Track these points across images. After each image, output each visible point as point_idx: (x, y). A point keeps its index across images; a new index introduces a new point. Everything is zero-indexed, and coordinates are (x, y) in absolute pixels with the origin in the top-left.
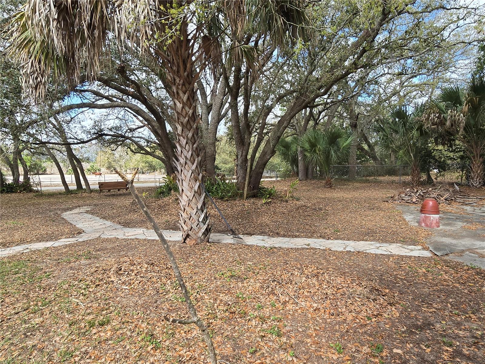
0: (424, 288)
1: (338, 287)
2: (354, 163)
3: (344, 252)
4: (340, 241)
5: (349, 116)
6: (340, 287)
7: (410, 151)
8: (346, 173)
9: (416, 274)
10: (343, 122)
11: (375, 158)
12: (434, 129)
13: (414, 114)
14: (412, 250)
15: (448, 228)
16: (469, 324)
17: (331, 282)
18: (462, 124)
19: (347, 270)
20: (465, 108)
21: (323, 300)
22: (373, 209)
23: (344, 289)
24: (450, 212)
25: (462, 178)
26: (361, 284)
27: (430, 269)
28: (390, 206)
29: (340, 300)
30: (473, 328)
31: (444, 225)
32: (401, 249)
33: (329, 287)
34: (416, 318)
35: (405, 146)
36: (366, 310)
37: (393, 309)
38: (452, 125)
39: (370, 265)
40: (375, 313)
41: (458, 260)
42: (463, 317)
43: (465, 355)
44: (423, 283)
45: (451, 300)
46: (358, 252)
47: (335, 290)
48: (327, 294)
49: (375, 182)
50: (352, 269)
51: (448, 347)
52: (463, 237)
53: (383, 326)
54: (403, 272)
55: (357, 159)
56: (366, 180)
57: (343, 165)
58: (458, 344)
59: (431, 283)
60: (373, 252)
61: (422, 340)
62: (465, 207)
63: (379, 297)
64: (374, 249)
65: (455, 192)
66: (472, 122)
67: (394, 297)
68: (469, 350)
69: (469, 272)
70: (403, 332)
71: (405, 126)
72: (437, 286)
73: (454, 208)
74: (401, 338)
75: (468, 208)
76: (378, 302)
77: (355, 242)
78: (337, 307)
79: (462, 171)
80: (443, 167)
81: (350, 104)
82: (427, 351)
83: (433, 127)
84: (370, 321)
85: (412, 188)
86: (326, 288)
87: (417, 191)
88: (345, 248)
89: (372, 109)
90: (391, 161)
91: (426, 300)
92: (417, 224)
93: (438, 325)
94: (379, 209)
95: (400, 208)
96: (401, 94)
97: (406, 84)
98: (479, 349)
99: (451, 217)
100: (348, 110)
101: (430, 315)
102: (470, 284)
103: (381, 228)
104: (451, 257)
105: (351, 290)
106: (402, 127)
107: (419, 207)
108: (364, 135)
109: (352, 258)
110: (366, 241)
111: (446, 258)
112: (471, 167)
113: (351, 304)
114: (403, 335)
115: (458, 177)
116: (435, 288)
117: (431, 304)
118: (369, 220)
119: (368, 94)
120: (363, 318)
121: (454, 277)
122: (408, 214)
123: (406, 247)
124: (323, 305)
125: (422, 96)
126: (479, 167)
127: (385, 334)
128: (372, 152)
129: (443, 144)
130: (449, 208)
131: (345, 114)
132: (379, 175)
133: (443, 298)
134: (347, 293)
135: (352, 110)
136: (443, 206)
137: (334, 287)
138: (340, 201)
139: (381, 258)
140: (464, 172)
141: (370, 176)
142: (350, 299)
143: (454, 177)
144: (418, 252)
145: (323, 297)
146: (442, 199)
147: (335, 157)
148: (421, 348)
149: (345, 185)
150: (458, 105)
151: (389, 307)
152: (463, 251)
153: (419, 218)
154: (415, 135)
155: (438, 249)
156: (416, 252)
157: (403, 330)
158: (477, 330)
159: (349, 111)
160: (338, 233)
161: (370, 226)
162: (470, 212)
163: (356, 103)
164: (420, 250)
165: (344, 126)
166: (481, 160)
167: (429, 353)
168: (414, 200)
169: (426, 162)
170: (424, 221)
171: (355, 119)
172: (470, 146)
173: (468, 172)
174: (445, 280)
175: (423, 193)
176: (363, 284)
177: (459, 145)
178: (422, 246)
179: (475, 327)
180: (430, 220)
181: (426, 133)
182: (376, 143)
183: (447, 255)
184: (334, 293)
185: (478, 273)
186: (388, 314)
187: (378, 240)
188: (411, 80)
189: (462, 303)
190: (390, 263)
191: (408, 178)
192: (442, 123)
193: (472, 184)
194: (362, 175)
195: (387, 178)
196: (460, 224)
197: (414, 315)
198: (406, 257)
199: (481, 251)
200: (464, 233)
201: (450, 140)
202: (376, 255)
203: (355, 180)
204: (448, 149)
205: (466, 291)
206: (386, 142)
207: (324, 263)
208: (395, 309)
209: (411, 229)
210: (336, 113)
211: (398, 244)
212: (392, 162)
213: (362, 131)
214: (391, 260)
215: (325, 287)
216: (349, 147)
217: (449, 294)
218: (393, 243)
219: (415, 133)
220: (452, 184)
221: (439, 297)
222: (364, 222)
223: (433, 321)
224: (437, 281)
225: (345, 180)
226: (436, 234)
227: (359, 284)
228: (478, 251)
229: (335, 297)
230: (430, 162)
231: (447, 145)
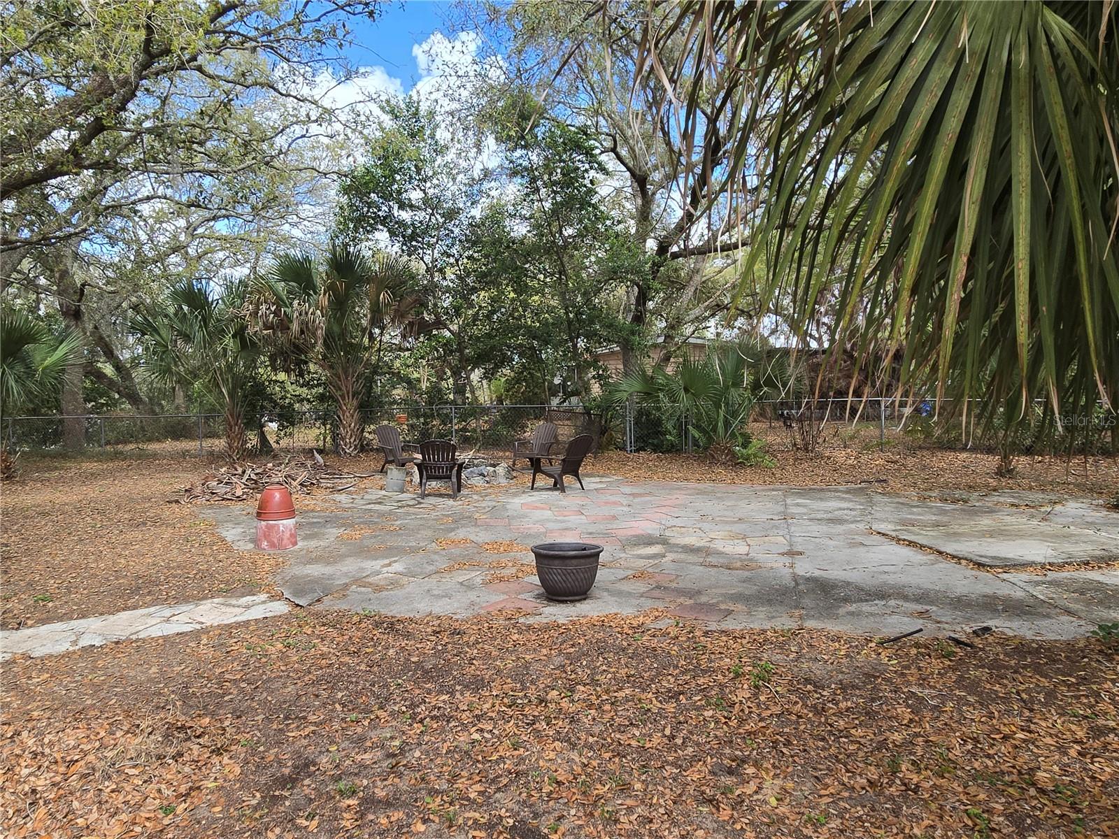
0: (285, 686)
1: (68, 759)
2: (75, 410)
3: (74, 652)
4: (58, 626)
5: (55, 288)
6: (76, 758)
7: (220, 382)
8: (57, 436)
9: (264, 660)
10: (38, 301)
11: (134, 398)
12: (269, 335)
13: (223, 301)
14: (248, 607)
15: (313, 544)
16: (378, 732)
17: (47, 751)
18: (319, 332)
19: (89, 702)
20: (324, 300)
21: (24, 814)
22: (144, 524)
23: (91, 758)
24: (313, 511)
25: (325, 438)
26: (138, 726)
27: (290, 640)
28: (186, 511)
29: (78, 794)
30: (386, 739)
31: (306, 538)
32: (223, 610)
33: (39, 767)
34: (279, 762)
35: (207, 372)
36: (159, 791)
37: (226, 760)
38: (302, 332)
39: (154, 669)
40: (183, 789)
41: (339, 607)
42: (366, 723)
43: (380, 801)
44: (281, 677)
45: (340, 695)
46: (117, 643)
47: (62, 769)
48: (34, 791)
49: (139, 457)
50: (102, 695)
51: (349, 798)
52: (343, 557)
53: (207, 814)
54: (235, 664)
55: (87, 400)
56: (116, 453)
57: (47, 415)
58: (365, 782)
59: (297, 671)
60: (156, 632)
61: (297, 809)
62: (338, 497)
63: (188, 744)
64: (159, 626)
65: (316, 467)
66: (336, 329)
67: (224, 729)
68: (385, 786)
69: (363, 625)
70: (256, 809)
71: (206, 325)
72: (310, 673)
73: (317, 501)
74: (254, 823)
75: (342, 498)
76: (186, 758)
77: (104, 617)
78: (70, 817)
79: (324, 425)
80: (288, 418)
81: (59, 258)
82: (310, 829)
83: (265, 332)
84: (171, 816)
85: (232, 465)
86: (30, 775)
87: (244, 472)
88: (75, 643)
89: (122, 276)
90: (177, 406)
91: (291, 713)
92: (251, 546)
93: (324, 760)
94: (157, 521)
95: (209, 514)
96: (191, 251)
97: (200, 231)
98: (400, 776)
99: (315, 520)
100: (52, 271)
101: (305, 742)
102: (367, 650)
103: (169, 568)
104: (328, 604)
105: (110, 754)
106: (201, 327)
107: (252, 506)
108: (101, 338)
109: (100, 663)
110: (135, 608)
111: (319, 607)
112: (339, 417)
113: (113, 791)
114: (257, 815)
115: (318, 436)
116: (307, 678)
117: (305, 718)
118: (135, 553)
119: (110, 238)
120: (152, 815)
121: (337, 644)
122: (230, 525)
123: (234, 602)
124: (23, 831)
125: (237, 263)
126: (352, 416)
127: (214, 832)
128: (127, 383)
129: (287, 371)
130: (309, 501)
131: (42, 281)
132: (150, 440)
133: (324, 694)
134: (100, 765)
135: (65, 274)
136: (301, 500)
137: (56, 762)
138: (44, 514)
139: (180, 643)
140: (328, 426)
141: (125, 442)
142: (110, 778)
143: (310, 438)
144: (262, 607)
145: (20, 805)
146: (294, 483)
147: (19, 393)
148: (298, 828)
149: (56, 468)
150: (311, 292)
151: (215, 759)
152: (346, 586)
153: (254, 531)
154: (229, 348)
155: (299, 592)
156: (259, 608)
157: (254, 802)
158: (392, 738)
159: (57, 275)
160: (50, 604)
161: (141, 569)
162: (347, 506)
163: (76, 256)
164: (264, 602)
165: (40, 313)
166: (355, 402)
167: (315, 831)
168: (239, 492)
169: (255, 407)
170: (267, 536)
171: (76, 297)
172: (335, 375)
173: (335, 426)
174: (323, 656)
175: (256, 474)
176: (143, 726)
177: (316, 373)
178: (267, 592)
179: (388, 735)
180: (278, 532)
181: (253, 344)
182: (135, 361)
183: (318, 600)
184: (58, 779)
185: (377, 625)
186: (216, 778)
187: (166, 601)
188: (212, 223)
189: (359, 694)
190: (202, 650)
191: (220, 444)
192: (284, 324)
193: (343, 449)
194: (103, 441)
195: (169, 445)
196: (333, 532)
197: (272, 758)
198: (238, 625)
199: (376, 578)
200: (343, 550)
201: (299, 363)
202: (165, 638)
203: (83, 454)
204: (297, 381)
205: (363, 667)
206: (162, 360)
207: (10, 702)
208: (231, 758)
209: (241, 558)
210: (14, 275)
211: (216, 600)
212: (177, 408)
213: (96, 327)
214: (204, 641)
215: (25, 772)
216: (60, 369)
217: (333, 683)
218: (205, 598)
219: (229, 342)
220: (309, 452)
221: (317, 696)
222: (123, 561)
223: (313, 753)
224: (309, 663)
225: (54, 456)
226: (292, 561)
227: (134, 730)
228: (370, 580)
229: (61, 792)
230: (262, 407)
231: (294, 371)
